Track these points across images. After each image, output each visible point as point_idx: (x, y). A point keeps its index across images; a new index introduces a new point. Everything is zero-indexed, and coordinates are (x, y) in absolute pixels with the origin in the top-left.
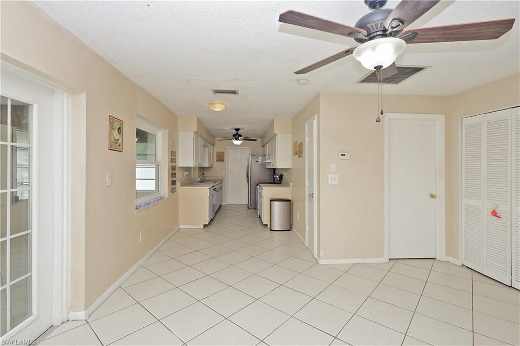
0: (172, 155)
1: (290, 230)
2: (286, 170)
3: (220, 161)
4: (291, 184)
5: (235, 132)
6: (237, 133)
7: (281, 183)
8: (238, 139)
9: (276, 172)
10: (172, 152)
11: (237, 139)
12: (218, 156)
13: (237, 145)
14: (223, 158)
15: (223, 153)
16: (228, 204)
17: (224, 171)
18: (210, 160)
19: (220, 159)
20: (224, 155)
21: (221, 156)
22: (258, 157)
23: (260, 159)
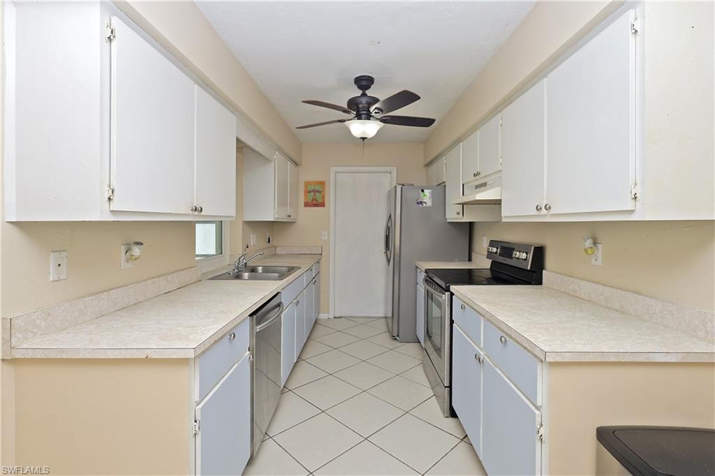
3: (315, 205)
6: (364, 95)
7: (537, 281)
8: (369, 117)
11: (363, 115)
12: (309, 192)
13: (364, 139)
14: (323, 197)
15: (323, 184)
16: (335, 318)
17: (326, 233)
18: (282, 203)
19: (313, 200)
20: (324, 189)
21: (318, 192)
22: (423, 191)
23: (428, 195)
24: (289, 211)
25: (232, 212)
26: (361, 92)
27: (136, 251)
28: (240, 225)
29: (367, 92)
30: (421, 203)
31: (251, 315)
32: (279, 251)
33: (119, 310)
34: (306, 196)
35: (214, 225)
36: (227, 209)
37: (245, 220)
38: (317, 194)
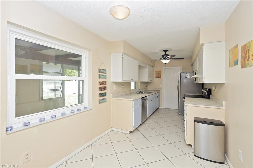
0: (99, 72)
1: (223, 163)
2: (215, 85)
3: (158, 78)
4: (224, 103)
5: (164, 53)
6: (166, 54)
7: (209, 98)
8: (167, 59)
9: (205, 87)
10: (99, 69)
11: (165, 59)
12: (157, 74)
13: (166, 64)
14: (161, 75)
15: (160, 72)
16: (164, 108)
17: (161, 85)
18: (149, 77)
19: (158, 76)
20: (161, 73)
21: (159, 74)
22: (187, 74)
23: (189, 75)
24: (151, 79)
25: (138, 80)
26: (165, 53)
27: (123, 86)
28: (140, 82)
29: (166, 53)
30: (186, 77)
31: (141, 98)
32: (149, 89)
33: (122, 95)
34: (156, 75)
35: (134, 82)
36: (137, 79)
37: (141, 81)
38: (159, 75)
